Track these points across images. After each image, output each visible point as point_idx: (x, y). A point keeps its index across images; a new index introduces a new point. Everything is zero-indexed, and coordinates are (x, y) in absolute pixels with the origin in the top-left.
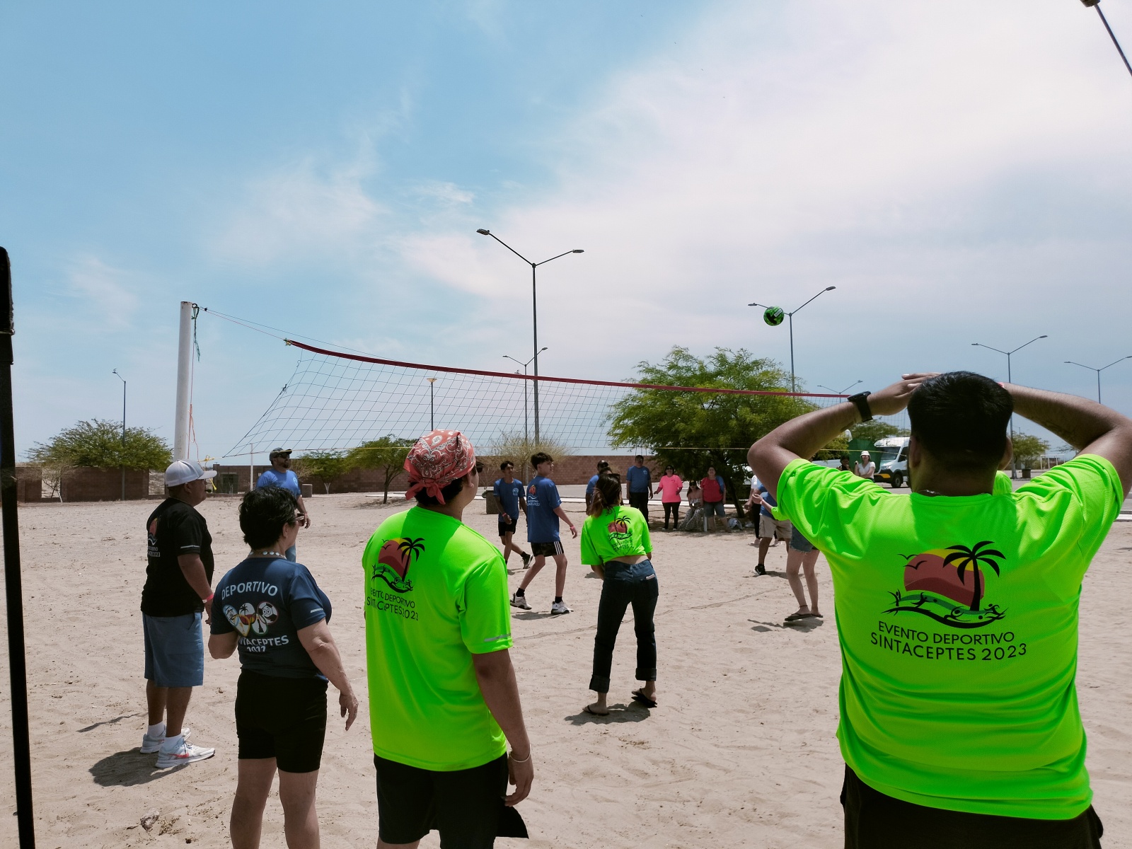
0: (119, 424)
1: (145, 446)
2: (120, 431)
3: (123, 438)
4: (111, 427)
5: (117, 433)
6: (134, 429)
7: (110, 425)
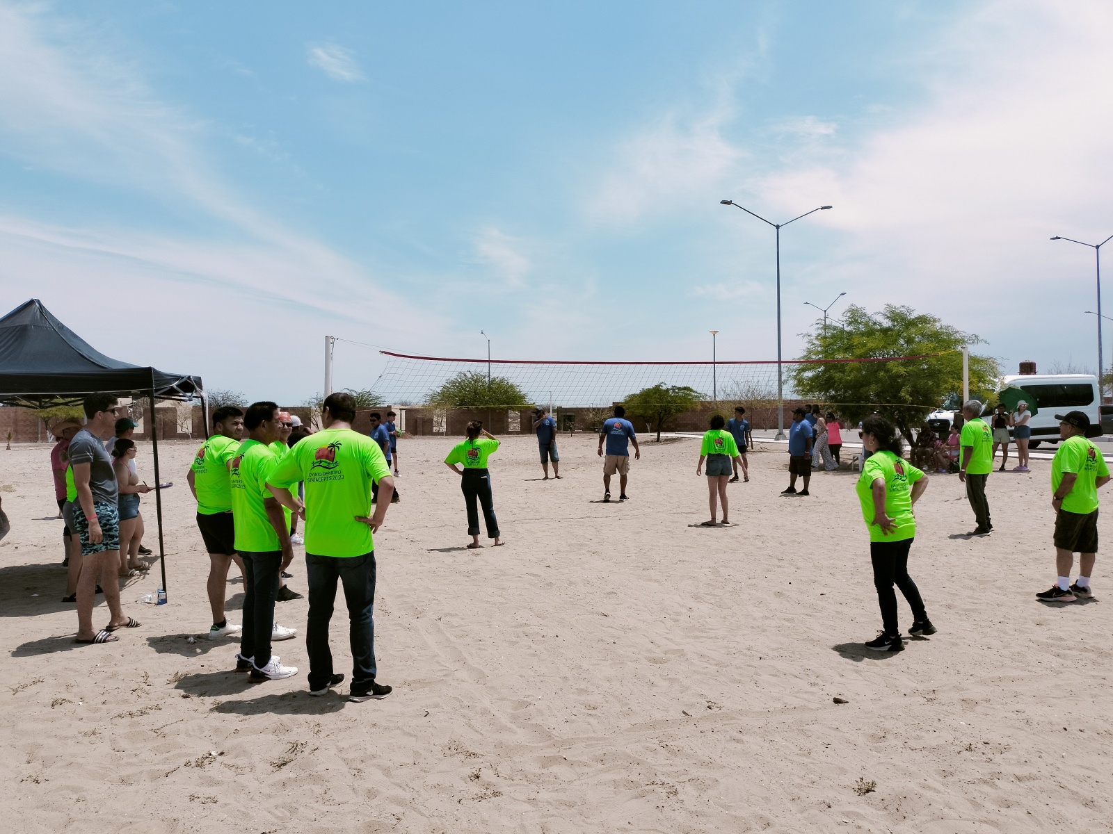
3: (490, 386)
4: (481, 377)
5: (485, 381)
6: (497, 378)
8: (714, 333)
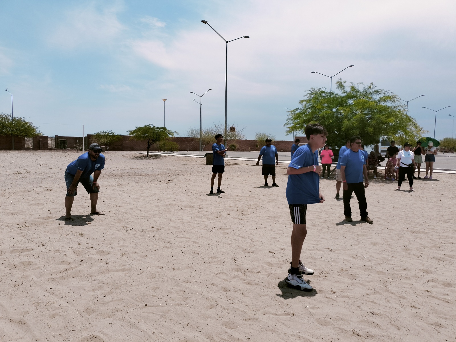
0: (10, 115)
1: (23, 126)
2: (11, 118)
3: (12, 121)
4: (6, 116)
5: (9, 119)
6: (17, 117)
7: (5, 115)
8: (164, 100)
